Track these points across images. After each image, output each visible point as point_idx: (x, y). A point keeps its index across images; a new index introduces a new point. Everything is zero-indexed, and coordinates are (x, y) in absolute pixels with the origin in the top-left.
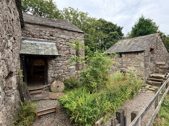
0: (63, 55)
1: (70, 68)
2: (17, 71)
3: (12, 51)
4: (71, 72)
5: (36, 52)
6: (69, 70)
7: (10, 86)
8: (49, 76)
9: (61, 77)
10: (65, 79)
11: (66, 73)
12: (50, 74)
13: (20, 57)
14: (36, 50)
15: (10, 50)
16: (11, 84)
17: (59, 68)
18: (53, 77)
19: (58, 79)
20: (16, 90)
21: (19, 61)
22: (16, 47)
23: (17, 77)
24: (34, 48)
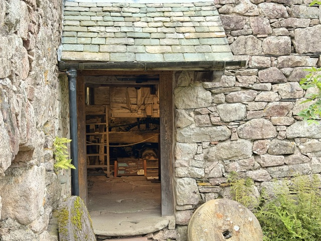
0: (254, 58)
1: (290, 133)
2: (47, 141)
3: (26, 43)
4: (297, 154)
5: (123, 48)
6: (286, 146)
7: (21, 215)
8: (181, 171)
9: (242, 181)
10: (266, 194)
11: (268, 159)
12: (188, 162)
13: (60, 77)
14: (125, 41)
15: (18, 42)
16: (24, 204)
17: (228, 132)
18: (199, 180)
19: (227, 192)
20: (45, 232)
21: (53, 95)
22: (42, 28)
23: (49, 171)
24: (115, 30)
